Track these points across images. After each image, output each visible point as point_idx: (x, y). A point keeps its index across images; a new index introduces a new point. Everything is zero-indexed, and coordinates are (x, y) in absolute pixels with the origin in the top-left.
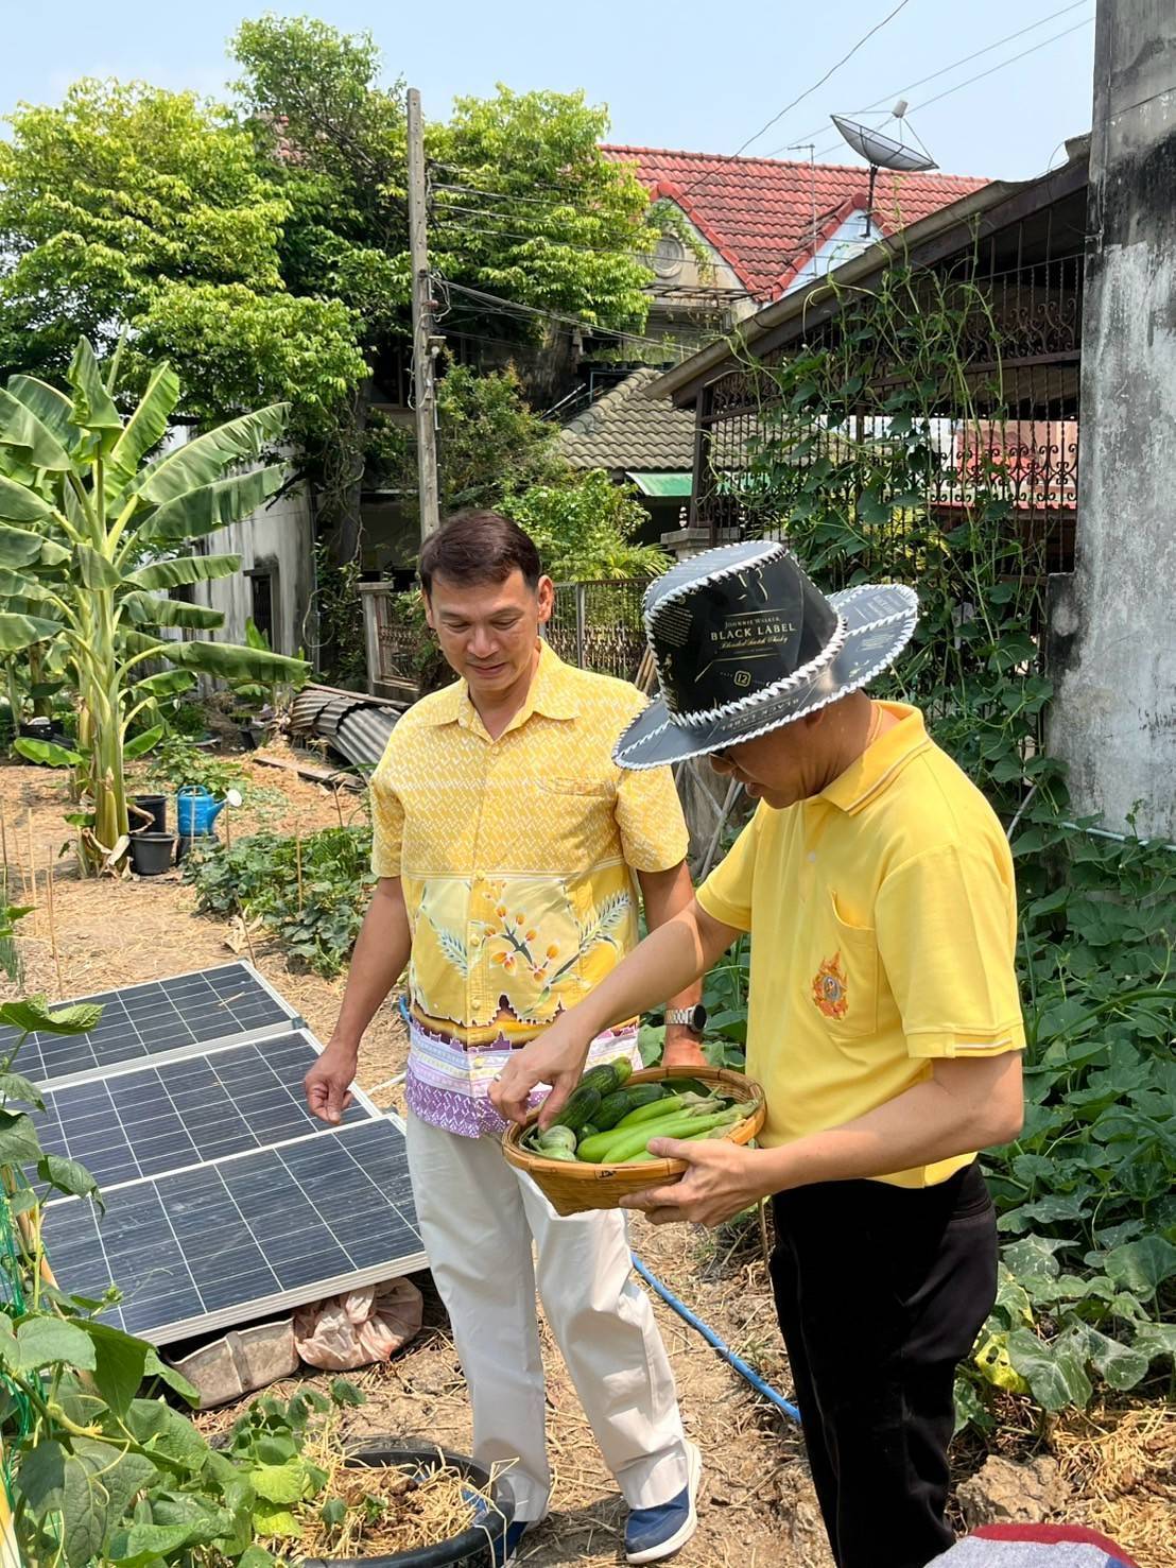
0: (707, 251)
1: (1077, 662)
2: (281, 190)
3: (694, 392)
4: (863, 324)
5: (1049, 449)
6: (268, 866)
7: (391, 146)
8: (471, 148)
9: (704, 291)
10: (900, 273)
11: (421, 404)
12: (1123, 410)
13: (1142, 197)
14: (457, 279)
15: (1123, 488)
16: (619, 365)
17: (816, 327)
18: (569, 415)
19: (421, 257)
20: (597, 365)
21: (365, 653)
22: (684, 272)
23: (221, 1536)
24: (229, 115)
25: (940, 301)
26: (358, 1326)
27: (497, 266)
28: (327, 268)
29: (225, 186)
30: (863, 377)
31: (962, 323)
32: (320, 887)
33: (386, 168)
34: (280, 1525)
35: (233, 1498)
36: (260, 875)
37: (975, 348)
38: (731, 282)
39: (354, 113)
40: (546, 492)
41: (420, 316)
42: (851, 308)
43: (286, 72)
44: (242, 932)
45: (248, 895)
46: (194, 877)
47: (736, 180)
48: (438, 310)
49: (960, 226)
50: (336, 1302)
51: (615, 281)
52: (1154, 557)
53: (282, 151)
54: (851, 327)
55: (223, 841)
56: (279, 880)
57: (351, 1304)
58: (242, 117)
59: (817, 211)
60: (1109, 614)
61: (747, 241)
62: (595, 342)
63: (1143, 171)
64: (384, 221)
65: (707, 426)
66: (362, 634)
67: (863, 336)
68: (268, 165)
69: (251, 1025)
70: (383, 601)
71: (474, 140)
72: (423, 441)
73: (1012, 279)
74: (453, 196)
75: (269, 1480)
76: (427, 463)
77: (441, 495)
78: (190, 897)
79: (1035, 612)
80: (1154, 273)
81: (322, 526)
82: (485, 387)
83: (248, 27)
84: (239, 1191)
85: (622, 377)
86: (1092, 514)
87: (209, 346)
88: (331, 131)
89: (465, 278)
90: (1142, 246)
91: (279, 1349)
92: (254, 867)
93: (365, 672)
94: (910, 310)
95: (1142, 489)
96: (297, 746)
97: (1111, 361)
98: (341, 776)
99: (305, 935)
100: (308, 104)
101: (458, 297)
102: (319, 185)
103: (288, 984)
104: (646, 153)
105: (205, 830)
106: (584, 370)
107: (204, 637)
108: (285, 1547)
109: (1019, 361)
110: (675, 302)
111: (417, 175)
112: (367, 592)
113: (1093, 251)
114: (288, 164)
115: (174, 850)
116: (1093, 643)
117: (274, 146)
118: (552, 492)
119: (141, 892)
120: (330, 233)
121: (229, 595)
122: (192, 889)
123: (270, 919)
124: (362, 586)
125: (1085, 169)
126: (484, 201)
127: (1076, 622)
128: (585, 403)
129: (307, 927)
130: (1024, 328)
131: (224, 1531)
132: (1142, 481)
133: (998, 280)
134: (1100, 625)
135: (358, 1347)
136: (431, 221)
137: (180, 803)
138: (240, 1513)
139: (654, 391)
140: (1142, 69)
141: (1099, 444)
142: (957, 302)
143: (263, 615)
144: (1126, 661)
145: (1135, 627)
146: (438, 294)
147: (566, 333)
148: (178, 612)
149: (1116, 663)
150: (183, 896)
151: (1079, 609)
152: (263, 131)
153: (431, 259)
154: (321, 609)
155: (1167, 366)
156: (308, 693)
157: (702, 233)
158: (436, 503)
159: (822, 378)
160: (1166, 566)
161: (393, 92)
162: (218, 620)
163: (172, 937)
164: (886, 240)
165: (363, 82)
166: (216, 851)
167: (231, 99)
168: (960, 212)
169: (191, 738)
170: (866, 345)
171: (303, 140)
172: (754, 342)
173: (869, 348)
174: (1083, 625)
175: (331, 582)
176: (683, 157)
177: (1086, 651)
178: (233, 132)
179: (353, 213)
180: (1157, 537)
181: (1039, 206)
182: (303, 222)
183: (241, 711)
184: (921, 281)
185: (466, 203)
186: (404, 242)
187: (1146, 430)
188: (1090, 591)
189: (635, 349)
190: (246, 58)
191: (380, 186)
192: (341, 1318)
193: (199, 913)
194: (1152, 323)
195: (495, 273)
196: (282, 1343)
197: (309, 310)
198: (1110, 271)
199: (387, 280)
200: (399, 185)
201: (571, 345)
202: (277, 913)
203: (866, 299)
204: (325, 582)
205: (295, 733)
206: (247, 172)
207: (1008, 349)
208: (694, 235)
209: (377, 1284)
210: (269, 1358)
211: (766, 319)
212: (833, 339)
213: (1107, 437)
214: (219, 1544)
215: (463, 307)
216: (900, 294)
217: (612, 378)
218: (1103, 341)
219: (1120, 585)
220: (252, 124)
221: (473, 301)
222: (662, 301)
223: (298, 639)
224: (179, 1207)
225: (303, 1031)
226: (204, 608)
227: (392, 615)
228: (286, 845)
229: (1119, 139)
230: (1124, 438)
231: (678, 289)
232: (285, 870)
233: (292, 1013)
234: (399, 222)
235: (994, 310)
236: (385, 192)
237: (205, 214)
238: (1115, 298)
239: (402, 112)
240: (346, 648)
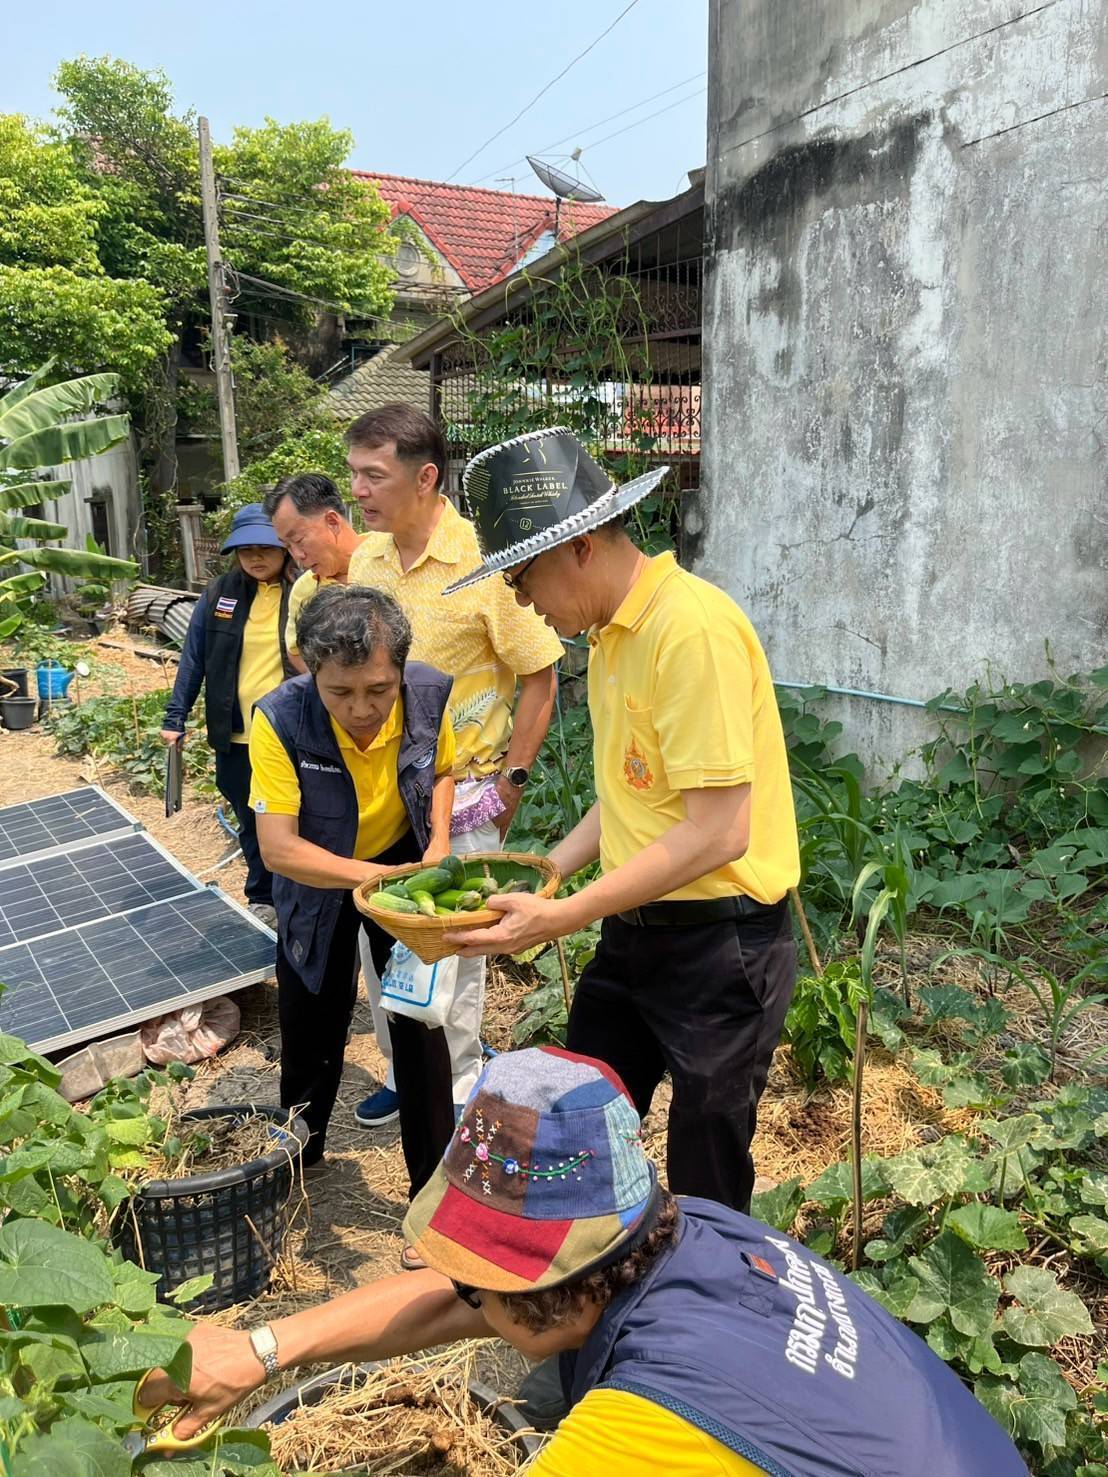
0: (436, 256)
1: (701, 553)
2: (98, 193)
3: (428, 357)
4: (549, 307)
5: (681, 399)
6: (111, 718)
7: (186, 161)
8: (248, 165)
9: (436, 287)
10: (574, 269)
11: (220, 368)
12: (730, 371)
13: (741, 215)
14: (244, 270)
15: (731, 426)
16: (373, 342)
17: (516, 309)
18: (337, 378)
19: (214, 251)
20: (356, 341)
21: (183, 560)
22: (420, 272)
23: (85, 1167)
24: (54, 133)
25: (603, 289)
26: (191, 1033)
27: (272, 262)
28: (137, 258)
29: (53, 189)
30: (550, 347)
31: (619, 307)
32: (151, 731)
33: (183, 180)
34: (132, 1160)
35: (93, 1143)
36: (106, 725)
37: (630, 328)
38: (456, 282)
39: (156, 135)
40: (318, 435)
41: (217, 298)
42: (541, 295)
43: (99, 101)
44: (92, 768)
45: (96, 740)
46: (53, 728)
47: (457, 203)
48: (231, 294)
49: (615, 235)
50: (173, 1016)
51: (363, 277)
52: (753, 476)
53: (98, 163)
54: (541, 308)
55: (74, 702)
56: (121, 728)
57: (185, 1017)
58: (65, 136)
59: (518, 231)
60: (723, 518)
61: (466, 250)
62: (353, 324)
63: (741, 197)
64: (184, 222)
65: (439, 383)
66: (181, 546)
67: (549, 315)
68: (88, 173)
69: (100, 831)
70: (196, 520)
71: (253, 159)
72: (223, 397)
73: (654, 277)
74: (237, 204)
75: (120, 1129)
76: (227, 415)
77: (238, 440)
78: (51, 745)
79: (674, 519)
80: (750, 271)
81: (146, 462)
82: (261, 352)
83: (66, 66)
84: (94, 946)
85: (375, 352)
86: (711, 446)
87: (42, 316)
88: (137, 148)
89: (249, 269)
90: (742, 251)
91: (130, 1054)
92: (100, 719)
93: (185, 575)
94: (583, 297)
95: (744, 428)
96: (133, 632)
97: (722, 336)
98: (167, 653)
99: (142, 767)
100: (118, 127)
101: (245, 284)
102: (128, 191)
103: (131, 804)
104: (389, 179)
105: (61, 694)
106: (347, 345)
107: (53, 545)
108: (135, 1175)
109: (659, 335)
110: (414, 295)
111: (209, 186)
112: (184, 513)
113: (708, 254)
114: (104, 174)
115: (36, 710)
116: (712, 539)
117: (91, 159)
118: (324, 434)
119: (10, 742)
120: (140, 230)
121: (71, 515)
122: (52, 737)
123: (115, 756)
124: (179, 508)
125: (702, 193)
126: (263, 209)
127: (700, 525)
128: (348, 371)
129: (145, 761)
130: (662, 311)
131: (86, 1163)
132: (744, 422)
133: (644, 276)
134: (717, 525)
135: (192, 1048)
136: (222, 224)
137: (39, 674)
138: (98, 1153)
139: (399, 356)
140: (740, 120)
141: (715, 395)
142: (615, 291)
143: (101, 532)
144: (734, 551)
145: (740, 527)
146: (229, 281)
147: (332, 316)
148: (30, 527)
149: (728, 552)
150: (45, 744)
151: (702, 515)
152: (83, 147)
153: (222, 253)
154: (147, 527)
155: (760, 339)
156: (140, 591)
157: (433, 243)
158: (235, 444)
159: (521, 347)
160: (761, 483)
161: (186, 119)
162: (63, 533)
163: (37, 774)
164: (563, 244)
165: (162, 110)
166: (70, 709)
167: (56, 121)
168: (617, 223)
169: (46, 627)
170: (552, 322)
171: (115, 155)
172: (471, 320)
173: (554, 325)
174: (706, 526)
175: (155, 506)
176: (417, 183)
177: (708, 545)
178: (56, 145)
179: (157, 213)
180: (754, 462)
181: (671, 220)
182: (116, 220)
183: (88, 607)
184: (589, 274)
185: (247, 210)
186: (201, 239)
187: (747, 385)
188: (710, 502)
189: (385, 330)
190: (66, 91)
191: (179, 194)
192: (178, 1028)
193: (58, 756)
194: (749, 308)
195: (272, 268)
196: (133, 1049)
197: (122, 290)
198: (720, 269)
199: (187, 268)
200: (195, 194)
201: (337, 326)
202: (120, 751)
203: (551, 288)
204: (149, 506)
205: (131, 622)
206: (69, 178)
207: (651, 327)
208: (426, 244)
209: (205, 1002)
210: (123, 1060)
211: (479, 302)
212: (528, 319)
213: (720, 390)
214: (83, 1174)
215: (250, 292)
216: (575, 284)
217: (369, 352)
218: (716, 321)
219: (730, 497)
220: (72, 140)
221: (259, 288)
222: (404, 294)
223: (130, 550)
224: (48, 961)
225: (142, 833)
226: (51, 523)
227: (204, 529)
228: (125, 702)
229: (725, 171)
230: (731, 391)
231: (416, 285)
232: (126, 721)
233: (133, 820)
234: (197, 224)
235: (641, 298)
236: (183, 199)
237: (33, 211)
238: (724, 289)
239: (195, 135)
240: (169, 557)
